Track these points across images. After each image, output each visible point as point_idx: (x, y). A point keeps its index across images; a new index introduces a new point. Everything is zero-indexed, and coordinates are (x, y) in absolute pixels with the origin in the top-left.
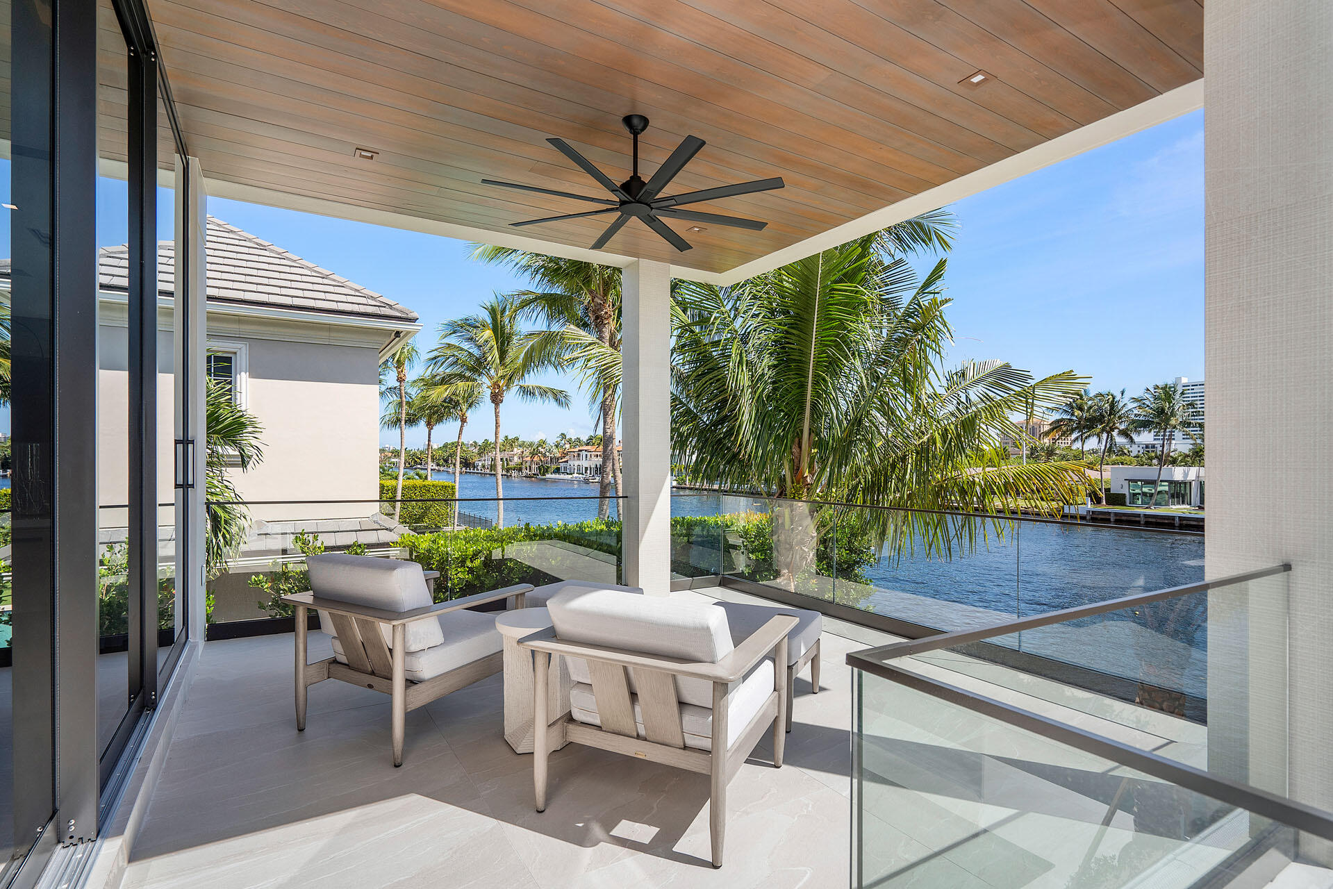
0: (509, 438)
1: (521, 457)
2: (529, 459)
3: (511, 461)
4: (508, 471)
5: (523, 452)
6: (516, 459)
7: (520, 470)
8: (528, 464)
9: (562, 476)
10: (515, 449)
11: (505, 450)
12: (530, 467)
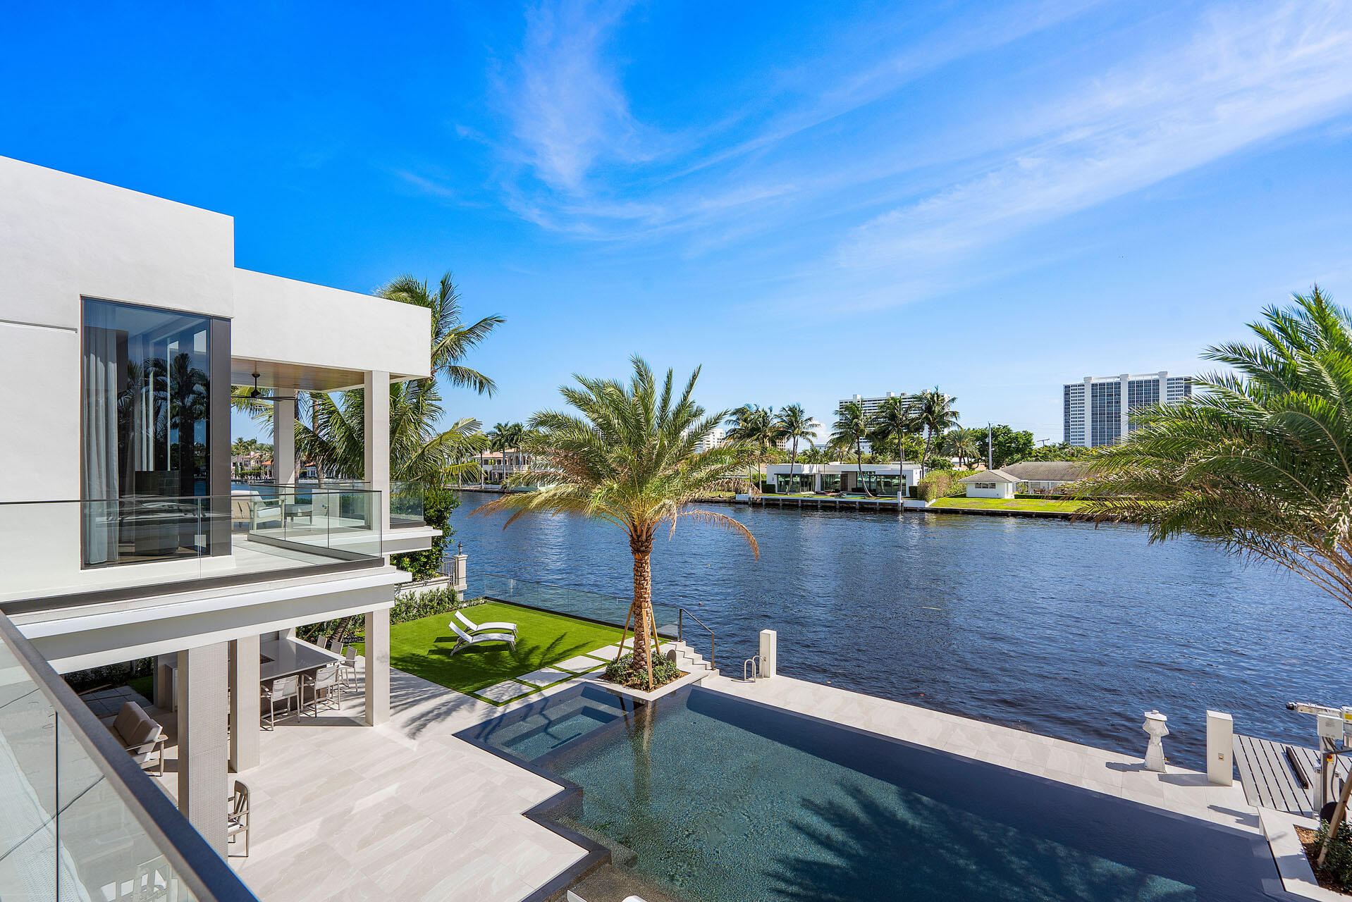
0: (245, 440)
1: (260, 460)
2: (269, 463)
3: (246, 465)
4: (242, 476)
5: (261, 456)
6: (253, 463)
7: (258, 475)
8: (268, 469)
9: (309, 481)
10: (252, 453)
11: (238, 454)
12: (271, 472)
